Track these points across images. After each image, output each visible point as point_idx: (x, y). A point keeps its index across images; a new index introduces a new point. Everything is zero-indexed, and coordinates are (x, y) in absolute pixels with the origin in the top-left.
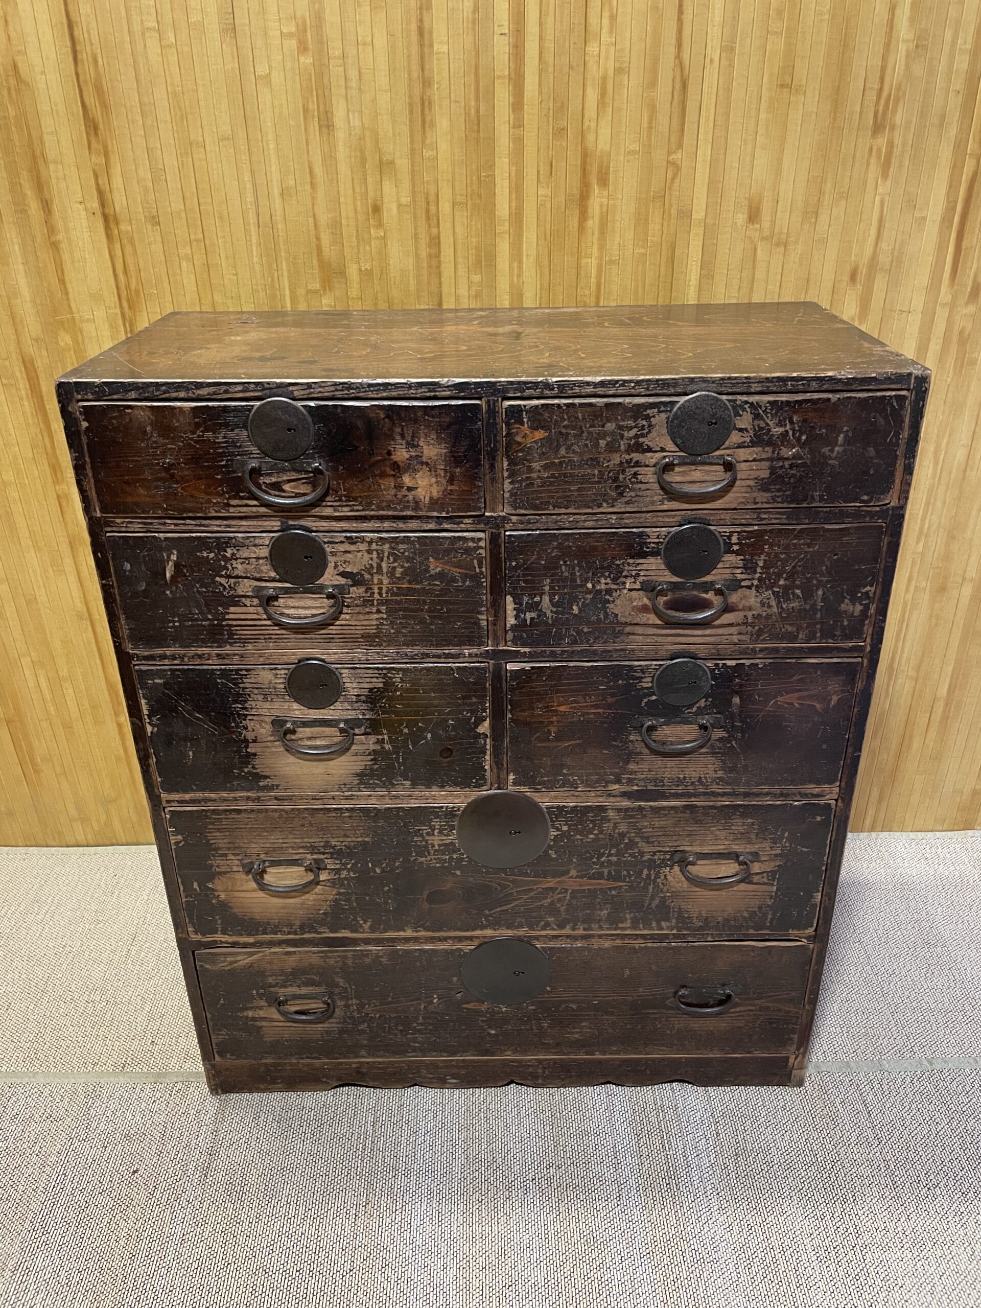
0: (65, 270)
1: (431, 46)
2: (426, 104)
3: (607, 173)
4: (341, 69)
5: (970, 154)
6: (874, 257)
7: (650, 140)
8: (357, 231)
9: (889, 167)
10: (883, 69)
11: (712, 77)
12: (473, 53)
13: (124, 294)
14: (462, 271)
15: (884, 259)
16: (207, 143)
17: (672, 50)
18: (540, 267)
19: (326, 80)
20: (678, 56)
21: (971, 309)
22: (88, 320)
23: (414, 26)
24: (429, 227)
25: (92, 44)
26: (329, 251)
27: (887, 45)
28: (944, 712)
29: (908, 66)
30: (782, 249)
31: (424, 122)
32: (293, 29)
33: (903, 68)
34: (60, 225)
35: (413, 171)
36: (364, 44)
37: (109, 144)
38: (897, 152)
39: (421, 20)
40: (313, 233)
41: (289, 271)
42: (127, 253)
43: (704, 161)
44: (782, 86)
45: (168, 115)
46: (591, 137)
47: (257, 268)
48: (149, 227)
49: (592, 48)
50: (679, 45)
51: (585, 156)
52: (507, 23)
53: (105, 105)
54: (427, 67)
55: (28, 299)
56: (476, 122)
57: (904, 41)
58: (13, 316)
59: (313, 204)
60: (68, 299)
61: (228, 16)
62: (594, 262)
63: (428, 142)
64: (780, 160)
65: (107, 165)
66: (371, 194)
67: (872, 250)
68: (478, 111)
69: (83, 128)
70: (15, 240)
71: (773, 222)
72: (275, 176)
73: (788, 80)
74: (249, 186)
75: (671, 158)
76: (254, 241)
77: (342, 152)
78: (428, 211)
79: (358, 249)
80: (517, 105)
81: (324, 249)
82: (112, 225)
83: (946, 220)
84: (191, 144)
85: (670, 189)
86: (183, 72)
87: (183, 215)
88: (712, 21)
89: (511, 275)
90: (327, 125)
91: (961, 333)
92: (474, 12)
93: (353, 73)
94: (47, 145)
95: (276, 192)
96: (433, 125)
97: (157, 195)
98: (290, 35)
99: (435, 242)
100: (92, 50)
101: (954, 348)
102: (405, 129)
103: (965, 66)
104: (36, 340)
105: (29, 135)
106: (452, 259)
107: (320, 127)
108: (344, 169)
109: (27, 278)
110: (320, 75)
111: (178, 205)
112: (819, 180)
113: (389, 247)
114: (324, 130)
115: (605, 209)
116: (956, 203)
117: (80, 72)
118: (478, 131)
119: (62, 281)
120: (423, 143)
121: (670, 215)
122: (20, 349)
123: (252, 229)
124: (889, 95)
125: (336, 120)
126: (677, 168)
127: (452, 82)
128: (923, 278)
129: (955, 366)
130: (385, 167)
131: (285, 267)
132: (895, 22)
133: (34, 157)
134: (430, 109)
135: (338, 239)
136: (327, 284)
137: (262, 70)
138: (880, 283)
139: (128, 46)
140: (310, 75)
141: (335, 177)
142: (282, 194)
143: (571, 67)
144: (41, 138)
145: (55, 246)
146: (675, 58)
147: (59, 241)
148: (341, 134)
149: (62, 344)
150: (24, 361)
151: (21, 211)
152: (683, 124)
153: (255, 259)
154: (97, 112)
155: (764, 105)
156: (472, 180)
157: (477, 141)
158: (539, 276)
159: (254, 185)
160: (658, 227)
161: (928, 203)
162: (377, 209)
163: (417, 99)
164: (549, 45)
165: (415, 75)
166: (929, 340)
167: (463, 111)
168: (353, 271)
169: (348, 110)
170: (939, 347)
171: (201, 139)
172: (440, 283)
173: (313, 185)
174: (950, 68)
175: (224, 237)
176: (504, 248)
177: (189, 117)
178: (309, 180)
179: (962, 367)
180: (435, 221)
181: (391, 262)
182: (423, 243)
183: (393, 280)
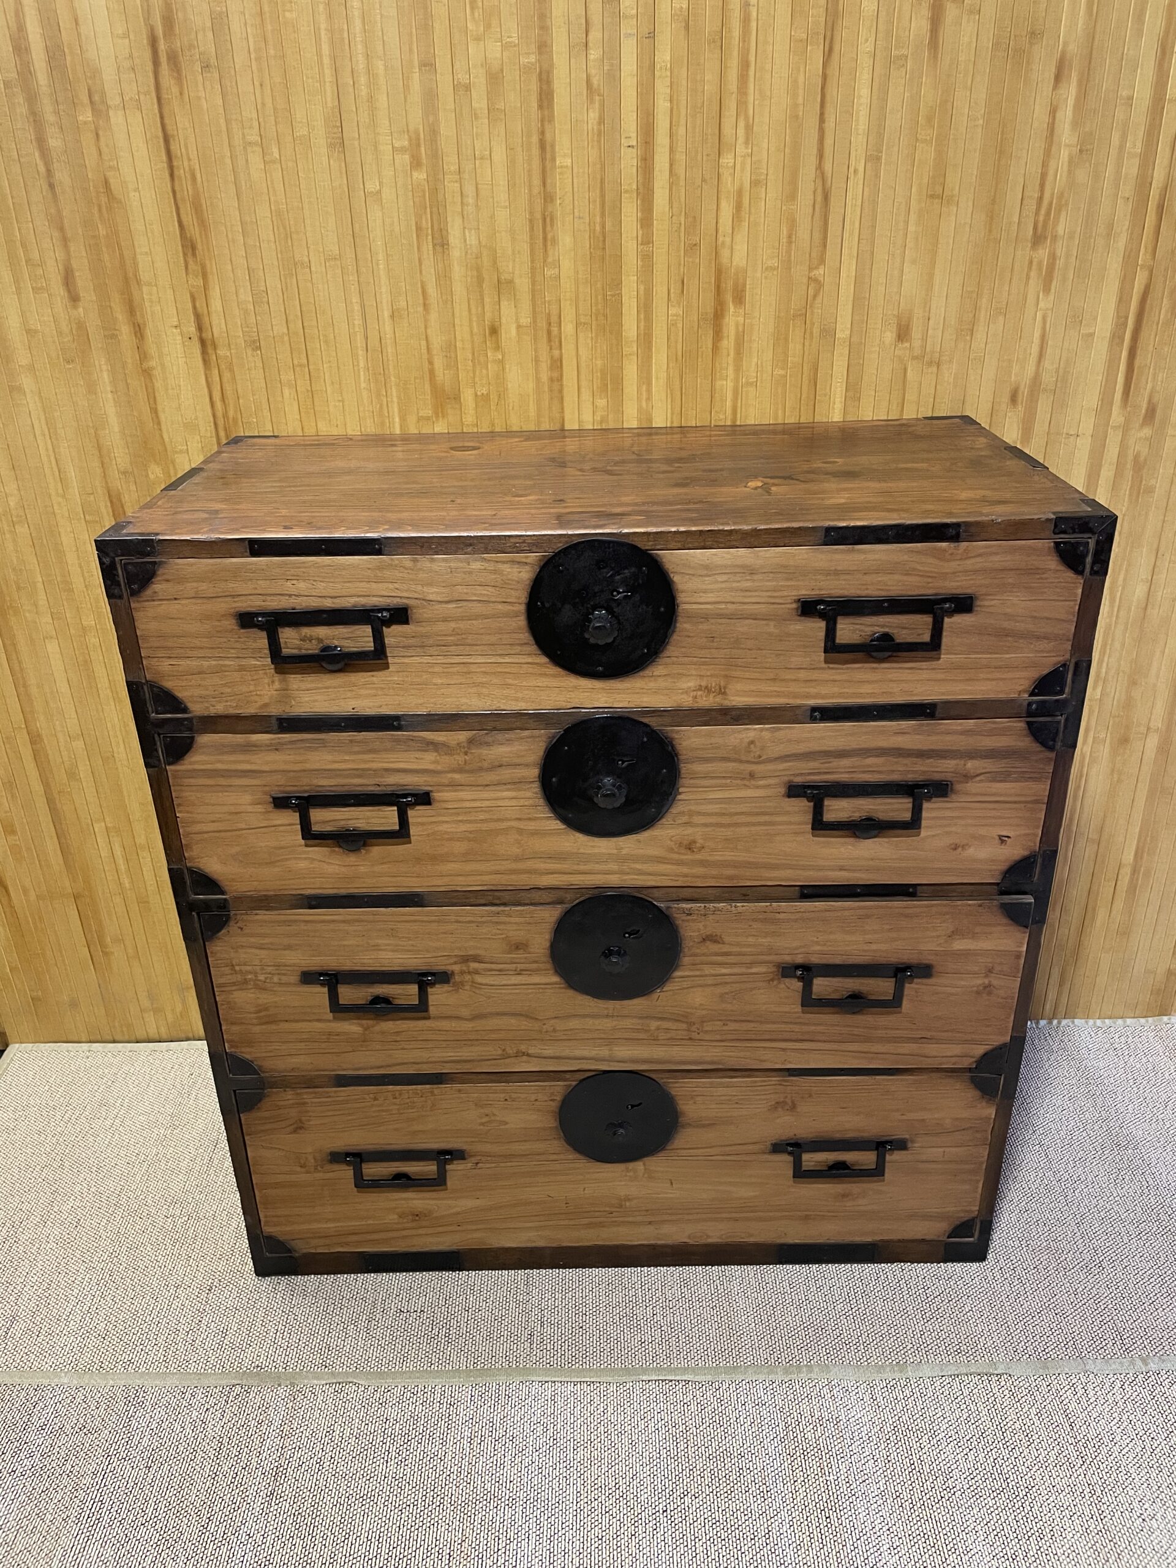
0: (158, 398)
1: (554, 159)
2: (548, 220)
3: (743, 290)
4: (458, 185)
5: (1142, 265)
6: (1036, 379)
7: (790, 256)
8: (473, 354)
9: (1051, 281)
10: (1044, 176)
11: (856, 188)
12: (598, 166)
13: (221, 422)
14: (586, 395)
15: (1048, 379)
16: (313, 264)
17: (813, 160)
18: (671, 391)
19: (440, 197)
20: (820, 167)
21: (1147, 432)
22: (181, 452)
23: (535, 139)
24: (551, 349)
25: (189, 160)
26: (443, 375)
27: (1048, 153)
28: (1131, 879)
29: (1069, 172)
30: (935, 369)
31: (545, 239)
32: (406, 143)
33: (1065, 174)
34: (152, 350)
35: (533, 291)
36: (482, 158)
37: (208, 266)
38: (1060, 263)
39: (543, 133)
40: (425, 356)
41: (399, 398)
42: (225, 380)
43: (848, 276)
44: (932, 196)
45: (271, 233)
46: (725, 253)
47: (365, 394)
48: (249, 352)
49: (727, 160)
50: (821, 155)
51: (719, 272)
52: (635, 135)
53: (203, 224)
54: (549, 181)
55: (116, 429)
56: (601, 239)
57: (1067, 146)
58: (99, 448)
59: (426, 328)
60: (160, 430)
61: (335, 130)
62: (730, 384)
63: (550, 260)
64: (931, 276)
65: (206, 288)
66: (488, 315)
67: (1034, 368)
68: (603, 227)
69: (180, 247)
70: (104, 367)
71: (924, 339)
72: (385, 298)
73: (938, 190)
74: (357, 307)
75: (812, 274)
76: (362, 364)
77: (458, 271)
78: (549, 332)
79: (474, 374)
80: (646, 220)
81: (437, 373)
82: (210, 351)
83: (1116, 337)
84: (295, 264)
85: (811, 307)
86: (287, 190)
87: (286, 338)
88: (857, 129)
89: (639, 399)
90: (442, 244)
91: (1136, 457)
92: (599, 124)
93: (470, 190)
94: (140, 266)
95: (386, 314)
96: (554, 241)
97: (259, 318)
98: (402, 150)
99: (557, 364)
100: (190, 166)
101: (1129, 474)
102: (526, 247)
103: (1134, 171)
104: (125, 473)
105: (122, 255)
106: (576, 382)
107: (434, 245)
108: (459, 290)
109: (116, 407)
110: (434, 191)
111: (280, 329)
112: (975, 295)
113: (507, 370)
114: (438, 248)
115: (741, 329)
116: (1127, 318)
117: (177, 188)
118: (604, 249)
119: (155, 411)
120: (545, 261)
121: (811, 333)
122: (107, 482)
123: (360, 353)
124: (1051, 204)
125: (451, 240)
126: (819, 284)
127: (576, 198)
128: (1091, 398)
129: (1130, 495)
130: (504, 286)
131: (394, 394)
132: (1056, 125)
133: (126, 280)
134: (552, 225)
135: (452, 363)
136: (439, 410)
137: (372, 186)
138: (1043, 406)
139: (228, 161)
140: (424, 191)
141: (449, 298)
142: (392, 316)
143: (703, 180)
144: (134, 258)
145: (147, 373)
146: (817, 169)
147: (153, 368)
148: (456, 253)
149: (152, 476)
150: (110, 496)
151: (111, 336)
152: (825, 238)
153: (363, 385)
154: (194, 231)
155: (913, 217)
156: (597, 299)
157: (603, 258)
158: (669, 400)
159: (363, 306)
160: (799, 347)
161: (1095, 319)
162: (494, 331)
163: (538, 216)
164: (681, 157)
165: (536, 191)
166: (1100, 466)
167: (588, 228)
168: (468, 396)
169: (464, 228)
170: (1112, 474)
171: (306, 260)
172: (563, 409)
173: (425, 306)
174: (1118, 172)
175: (329, 362)
176: (631, 371)
177: (294, 236)
178: (421, 301)
179: (1138, 497)
180: (557, 343)
181: (509, 386)
182: (544, 366)
183: (511, 405)
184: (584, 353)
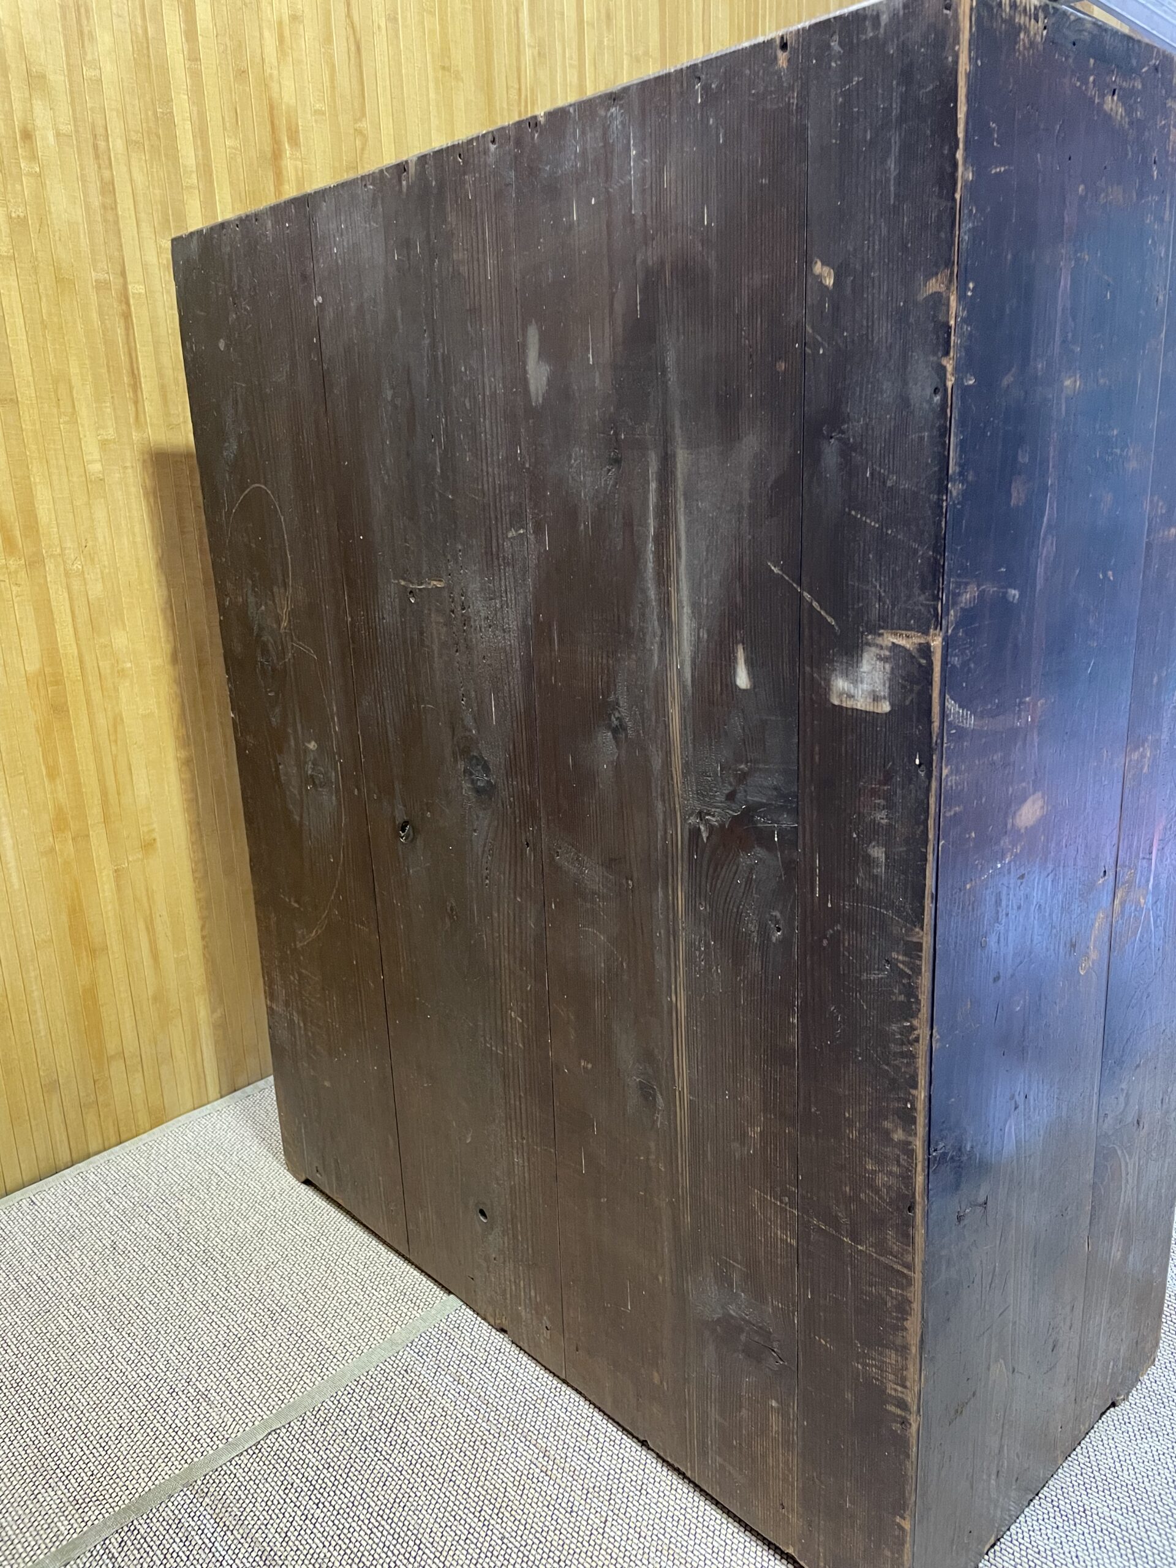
2: (83, 10)
3: (297, 132)
7: (335, 102)
11: (382, 46)
14: (147, 230)
17: (342, 6)
20: (349, 15)
24: (99, 167)
27: (518, 48)
31: (81, 32)
35: (72, 92)
44: (443, 68)
46: (275, 86)
51: (271, 107)
56: (145, 44)
63: (89, 57)
66: (18, 116)
68: (146, 32)
73: (447, 63)
75: (357, 126)
78: (96, 147)
80: (191, 34)
96: (92, 38)
99: (108, 188)
102: (59, 37)
106: (133, 213)
113: (48, 189)
115: (300, 174)
118: (148, 57)
120: (83, 59)
130: (35, 81)
132: (520, 25)
146: (346, 16)
152: (363, 90)
156: (147, 114)
157: (148, 68)
162: (27, 135)
167: (128, 28)
172: (121, 246)
180: (107, 162)
181: (53, 209)
182: (94, 187)
183: (57, 234)
184: (138, 177)
